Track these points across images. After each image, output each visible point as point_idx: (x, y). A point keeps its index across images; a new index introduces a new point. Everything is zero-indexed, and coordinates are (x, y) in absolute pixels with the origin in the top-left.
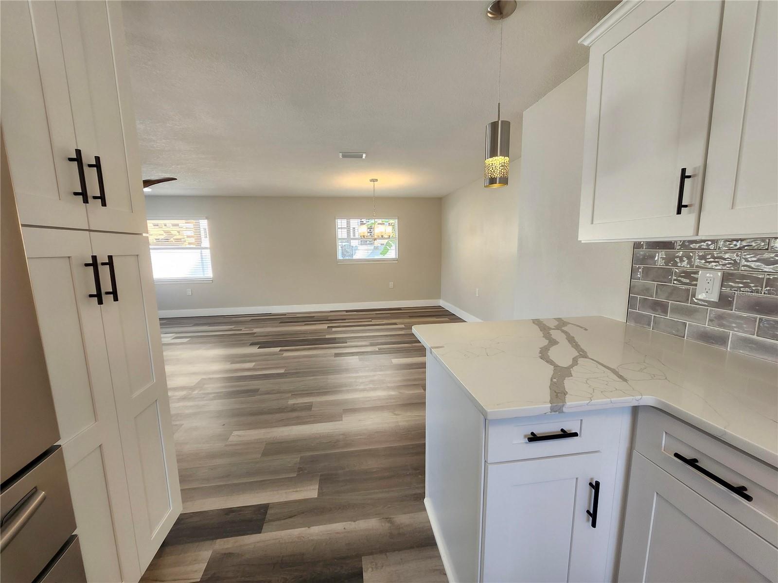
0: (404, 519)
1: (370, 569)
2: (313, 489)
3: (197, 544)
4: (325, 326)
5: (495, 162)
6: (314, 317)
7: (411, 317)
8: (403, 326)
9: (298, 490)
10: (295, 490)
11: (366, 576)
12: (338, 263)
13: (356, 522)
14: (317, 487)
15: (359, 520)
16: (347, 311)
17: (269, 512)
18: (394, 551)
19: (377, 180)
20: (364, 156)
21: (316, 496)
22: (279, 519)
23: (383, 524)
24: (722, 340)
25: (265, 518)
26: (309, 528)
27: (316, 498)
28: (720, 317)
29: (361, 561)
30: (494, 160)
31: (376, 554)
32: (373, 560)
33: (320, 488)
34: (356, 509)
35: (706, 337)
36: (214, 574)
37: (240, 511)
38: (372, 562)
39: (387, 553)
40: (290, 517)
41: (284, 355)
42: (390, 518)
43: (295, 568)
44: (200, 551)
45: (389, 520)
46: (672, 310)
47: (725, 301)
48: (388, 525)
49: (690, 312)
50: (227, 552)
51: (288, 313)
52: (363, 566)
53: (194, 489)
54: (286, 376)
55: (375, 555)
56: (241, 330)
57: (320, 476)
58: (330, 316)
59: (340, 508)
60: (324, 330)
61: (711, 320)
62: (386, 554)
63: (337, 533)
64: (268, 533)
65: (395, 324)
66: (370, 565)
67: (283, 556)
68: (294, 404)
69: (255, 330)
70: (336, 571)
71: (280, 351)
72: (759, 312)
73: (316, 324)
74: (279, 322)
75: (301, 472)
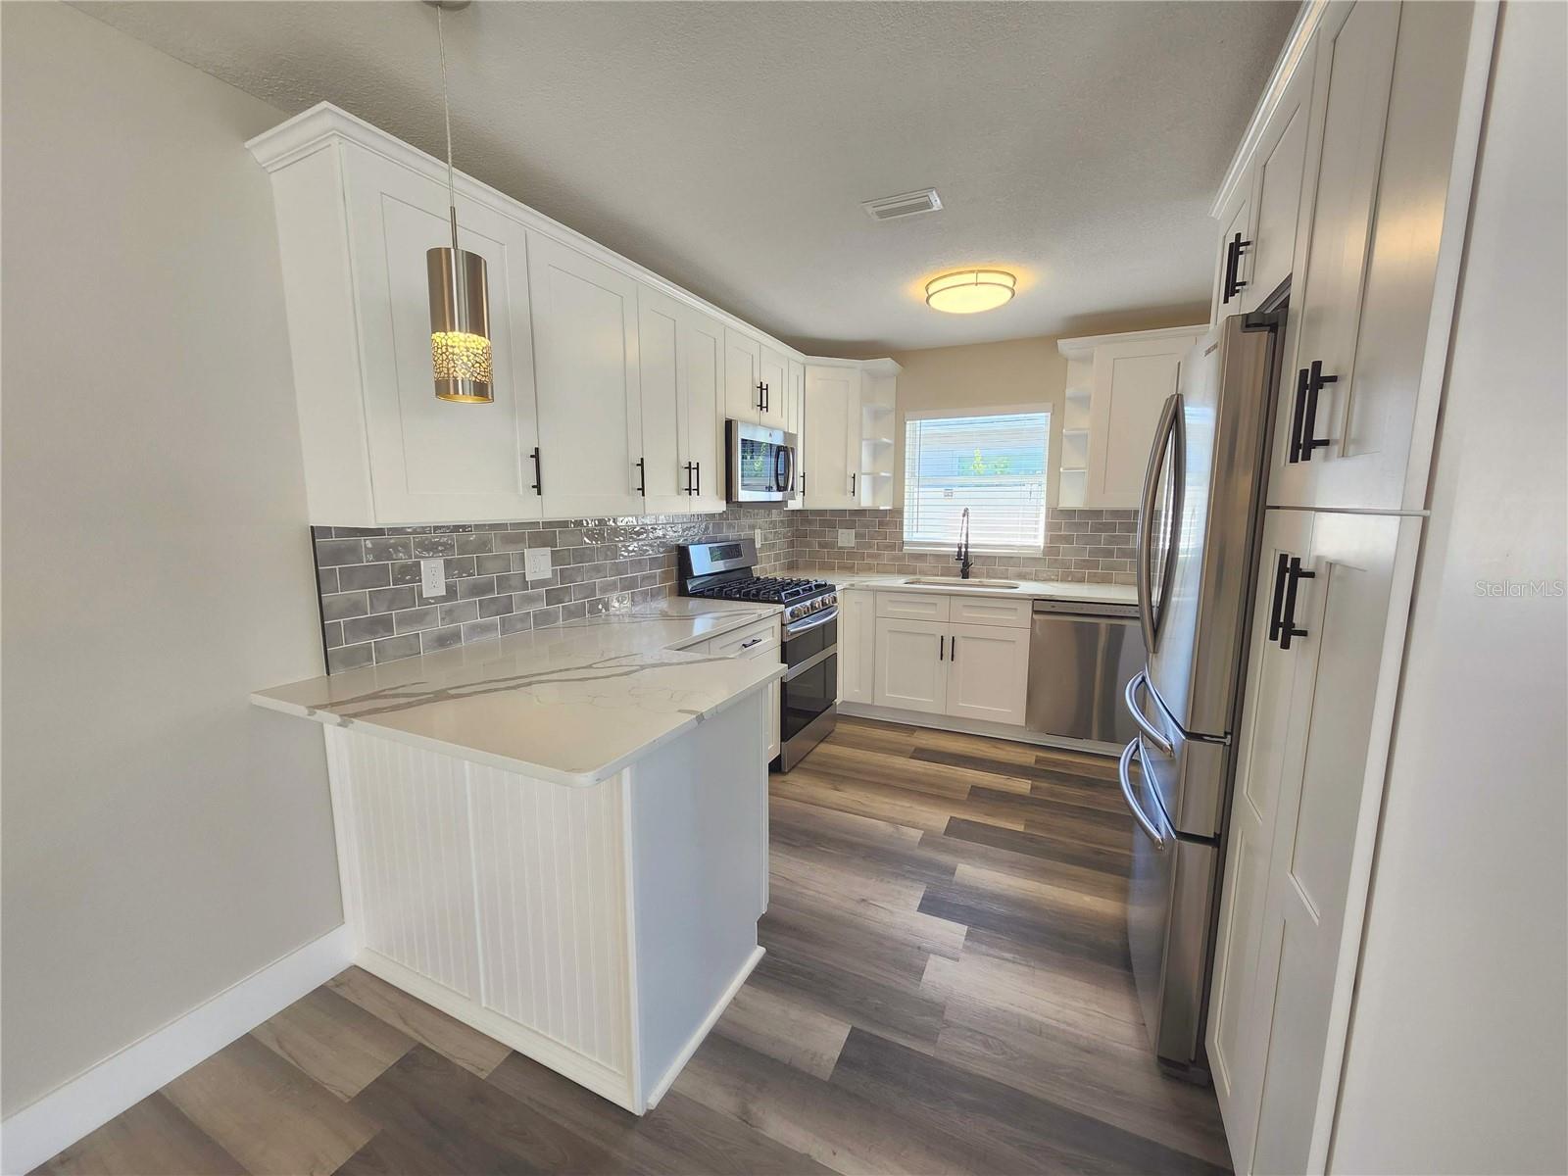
0: (721, 1100)
1: (825, 1057)
13: (806, 1151)
15: (799, 1153)
18: (774, 1060)
24: (455, 636)
28: (449, 612)
29: (831, 1076)
32: (814, 1067)
35: (443, 640)
38: (817, 1066)
42: (741, 1119)
45: (745, 1117)
46: (399, 623)
47: (451, 592)
48: (753, 1108)
49: (419, 618)
52: (832, 1067)
55: (807, 1072)
61: (443, 619)
66: (822, 1063)
72: (477, 594)
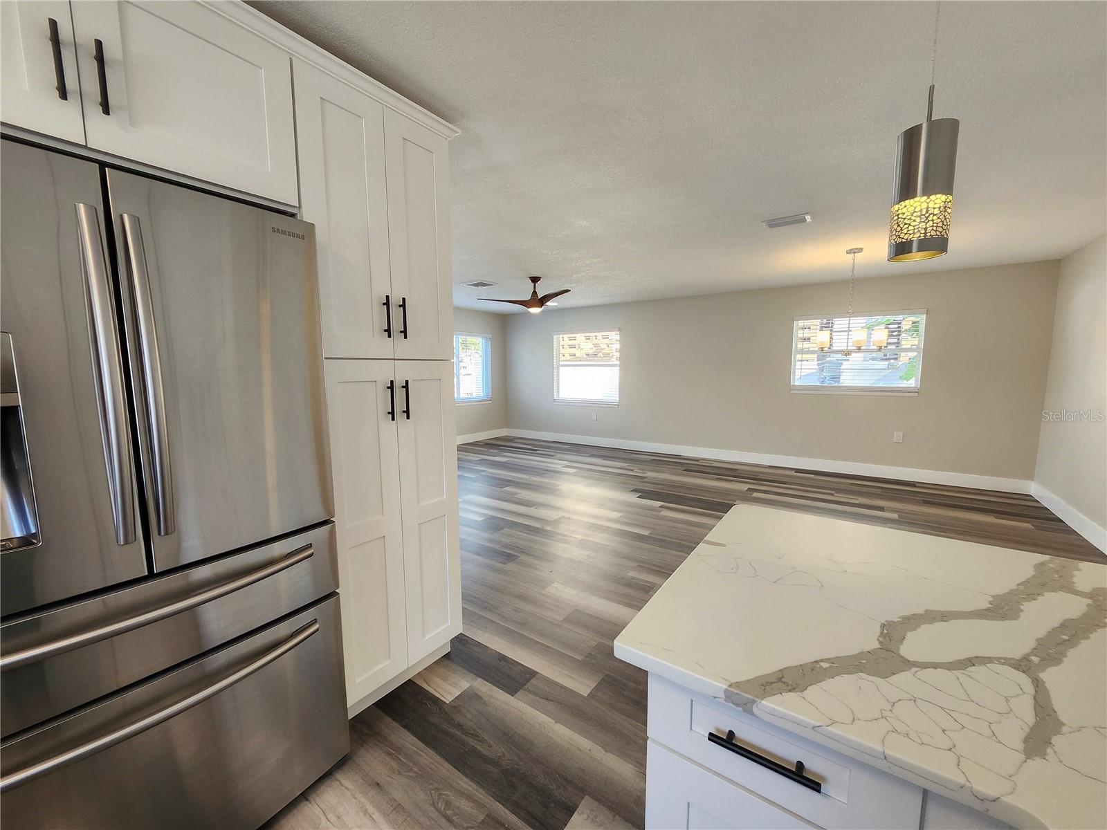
1: (585, 816)
2: (587, 685)
3: (465, 671)
4: (745, 487)
5: (904, 210)
6: (738, 470)
7: (926, 503)
8: (895, 516)
9: (573, 676)
10: (570, 674)
11: (576, 818)
12: (792, 392)
13: (607, 754)
14: (594, 685)
15: (612, 753)
16: (798, 471)
17: (533, 681)
19: (860, 250)
20: (808, 218)
21: (586, 695)
22: (535, 694)
23: (637, 780)
25: (524, 685)
26: (556, 722)
27: (584, 697)
29: (582, 798)
30: (902, 207)
31: (604, 805)
32: (595, 809)
33: (596, 689)
34: (618, 739)
36: (459, 706)
37: (512, 664)
38: (592, 810)
39: (617, 816)
40: (547, 699)
41: (661, 513)
43: (517, 751)
44: (463, 678)
50: (479, 694)
51: (703, 459)
52: (580, 806)
53: (492, 621)
54: (647, 540)
55: (602, 806)
56: (632, 470)
57: (605, 676)
58: (762, 473)
59: (601, 725)
60: (741, 492)
62: (614, 816)
63: (580, 750)
64: (518, 701)
65: (881, 509)
66: (588, 811)
67: (515, 732)
68: (633, 578)
69: (649, 474)
70: (550, 786)
71: (661, 507)
73: (733, 481)
74: (685, 468)
75: (588, 659)
